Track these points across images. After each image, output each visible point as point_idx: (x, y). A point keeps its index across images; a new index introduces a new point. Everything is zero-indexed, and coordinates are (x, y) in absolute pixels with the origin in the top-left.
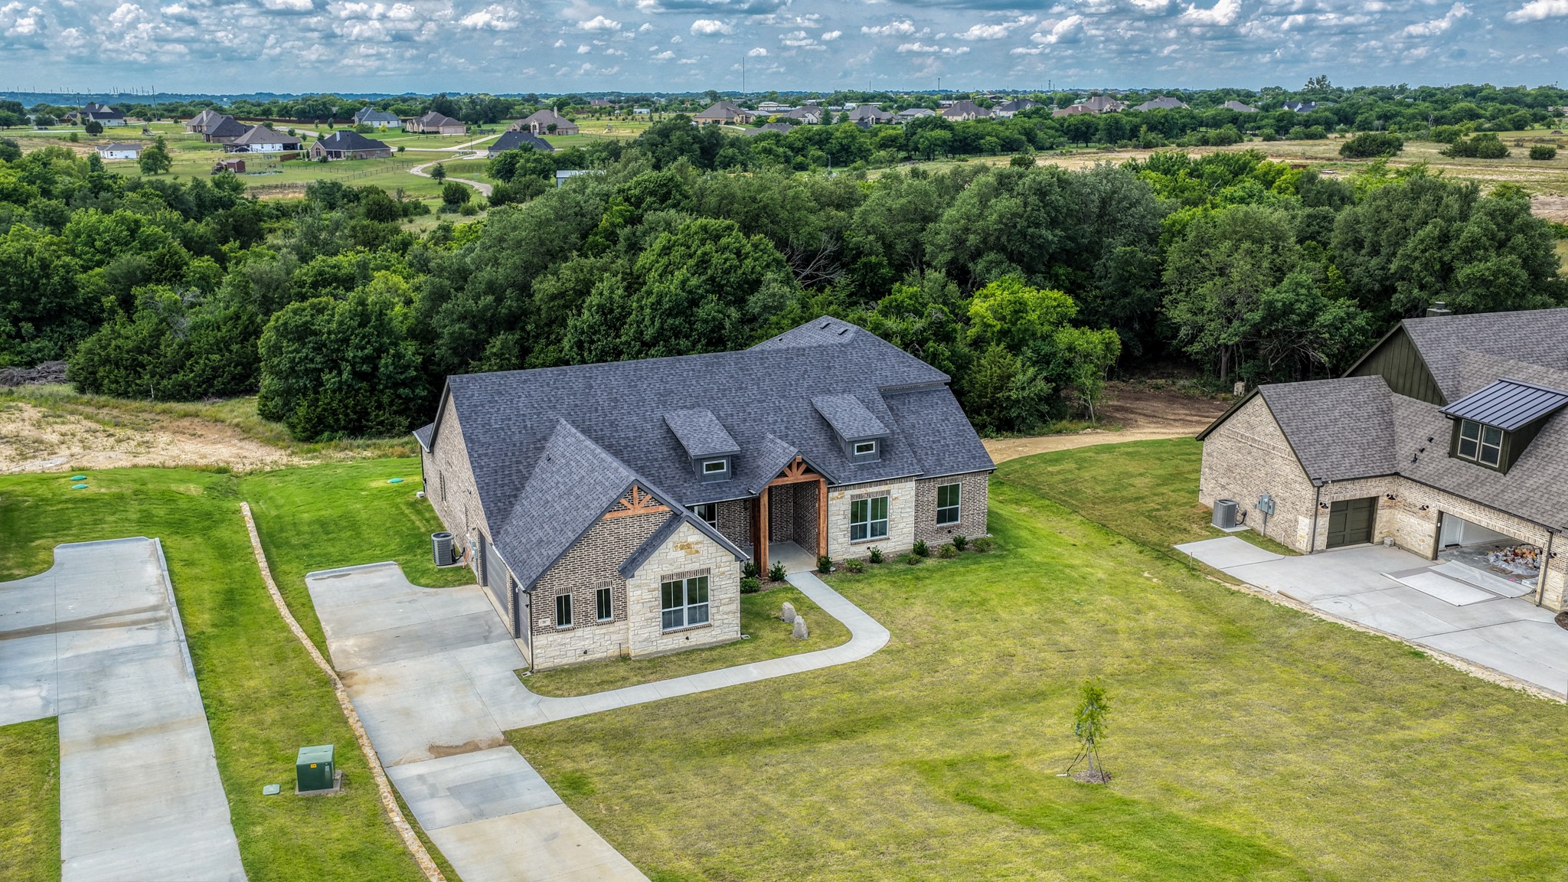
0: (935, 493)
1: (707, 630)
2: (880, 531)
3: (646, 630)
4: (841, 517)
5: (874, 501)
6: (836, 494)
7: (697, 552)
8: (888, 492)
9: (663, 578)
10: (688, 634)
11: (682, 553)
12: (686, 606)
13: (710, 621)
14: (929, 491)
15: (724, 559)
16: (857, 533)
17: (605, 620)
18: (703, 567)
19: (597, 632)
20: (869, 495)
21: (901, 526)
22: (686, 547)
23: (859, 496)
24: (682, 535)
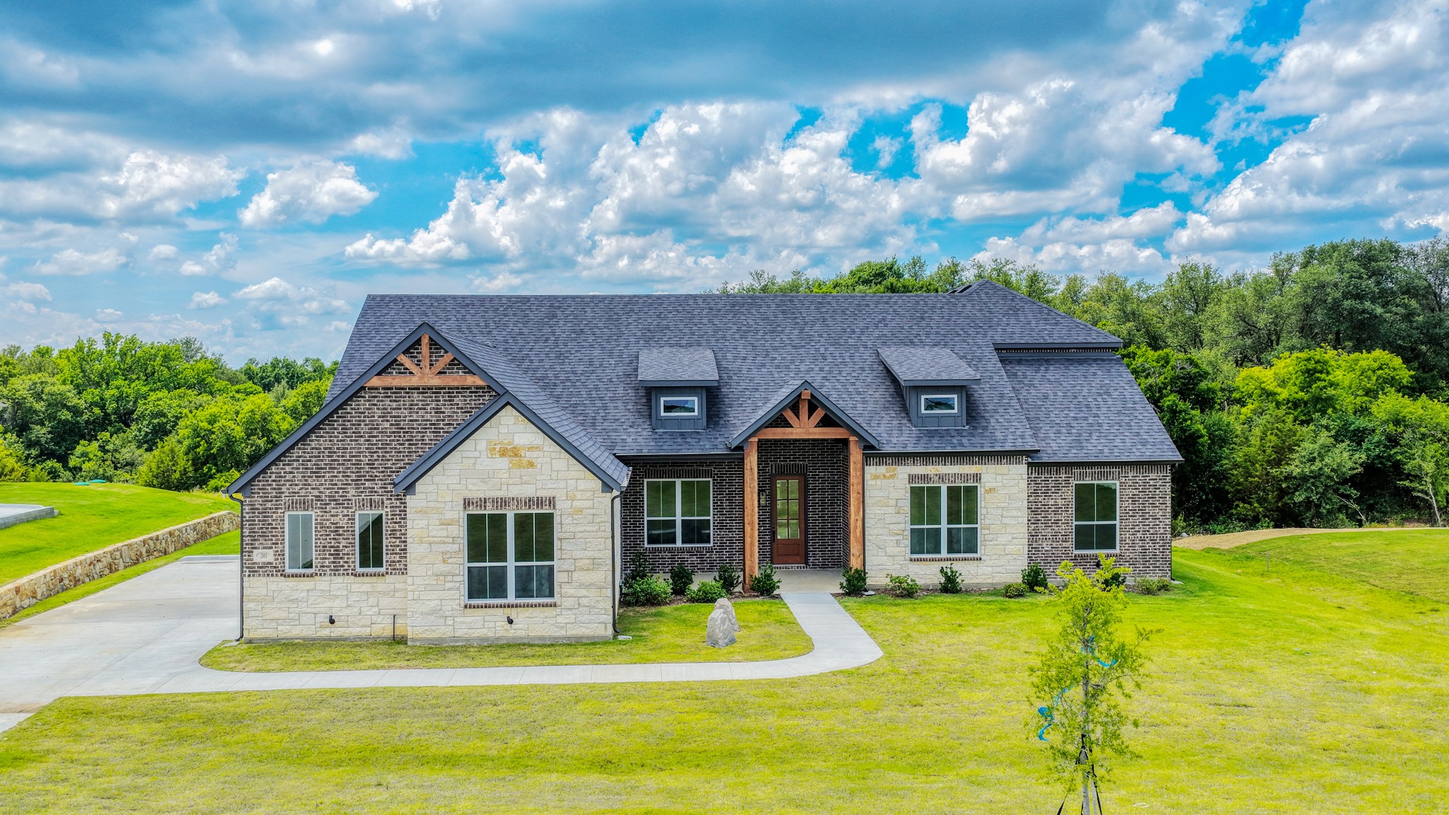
0: (1070, 494)
1: (548, 611)
2: (965, 543)
3: (435, 595)
4: (891, 510)
5: (954, 493)
6: (882, 469)
7: (531, 465)
8: (977, 477)
9: (467, 503)
10: (513, 613)
11: (504, 463)
12: (511, 564)
13: (557, 599)
14: (1057, 488)
15: (582, 485)
16: (923, 543)
17: (371, 570)
18: (541, 494)
19: (355, 587)
20: (941, 478)
21: (1003, 539)
22: (511, 452)
23: (925, 478)
24: (503, 430)
